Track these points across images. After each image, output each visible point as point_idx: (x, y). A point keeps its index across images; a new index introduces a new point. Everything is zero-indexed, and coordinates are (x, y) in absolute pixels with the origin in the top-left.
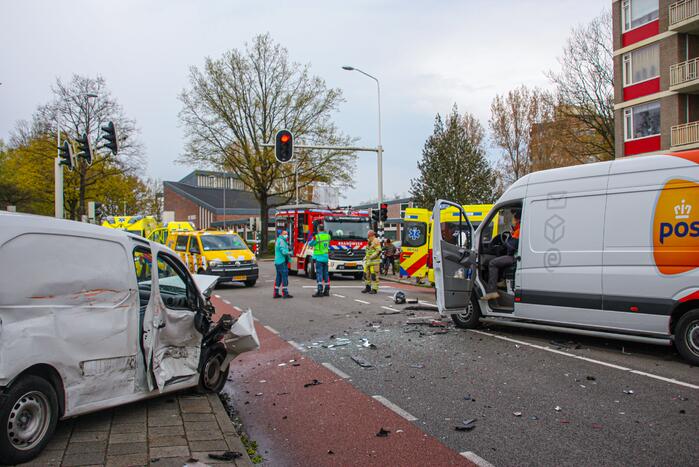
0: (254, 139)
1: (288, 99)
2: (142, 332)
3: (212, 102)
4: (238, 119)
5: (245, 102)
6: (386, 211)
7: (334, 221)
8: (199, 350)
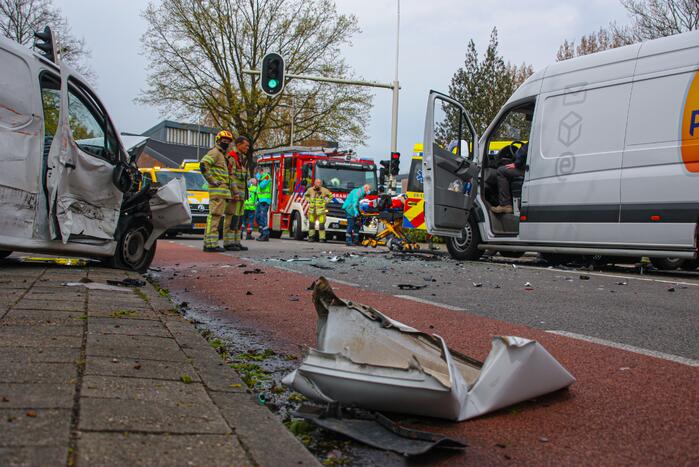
0: (240, 76)
1: (286, 25)
2: (46, 169)
3: (187, 23)
4: (220, 48)
5: (231, 26)
6: (398, 162)
7: (329, 167)
8: (118, 214)
